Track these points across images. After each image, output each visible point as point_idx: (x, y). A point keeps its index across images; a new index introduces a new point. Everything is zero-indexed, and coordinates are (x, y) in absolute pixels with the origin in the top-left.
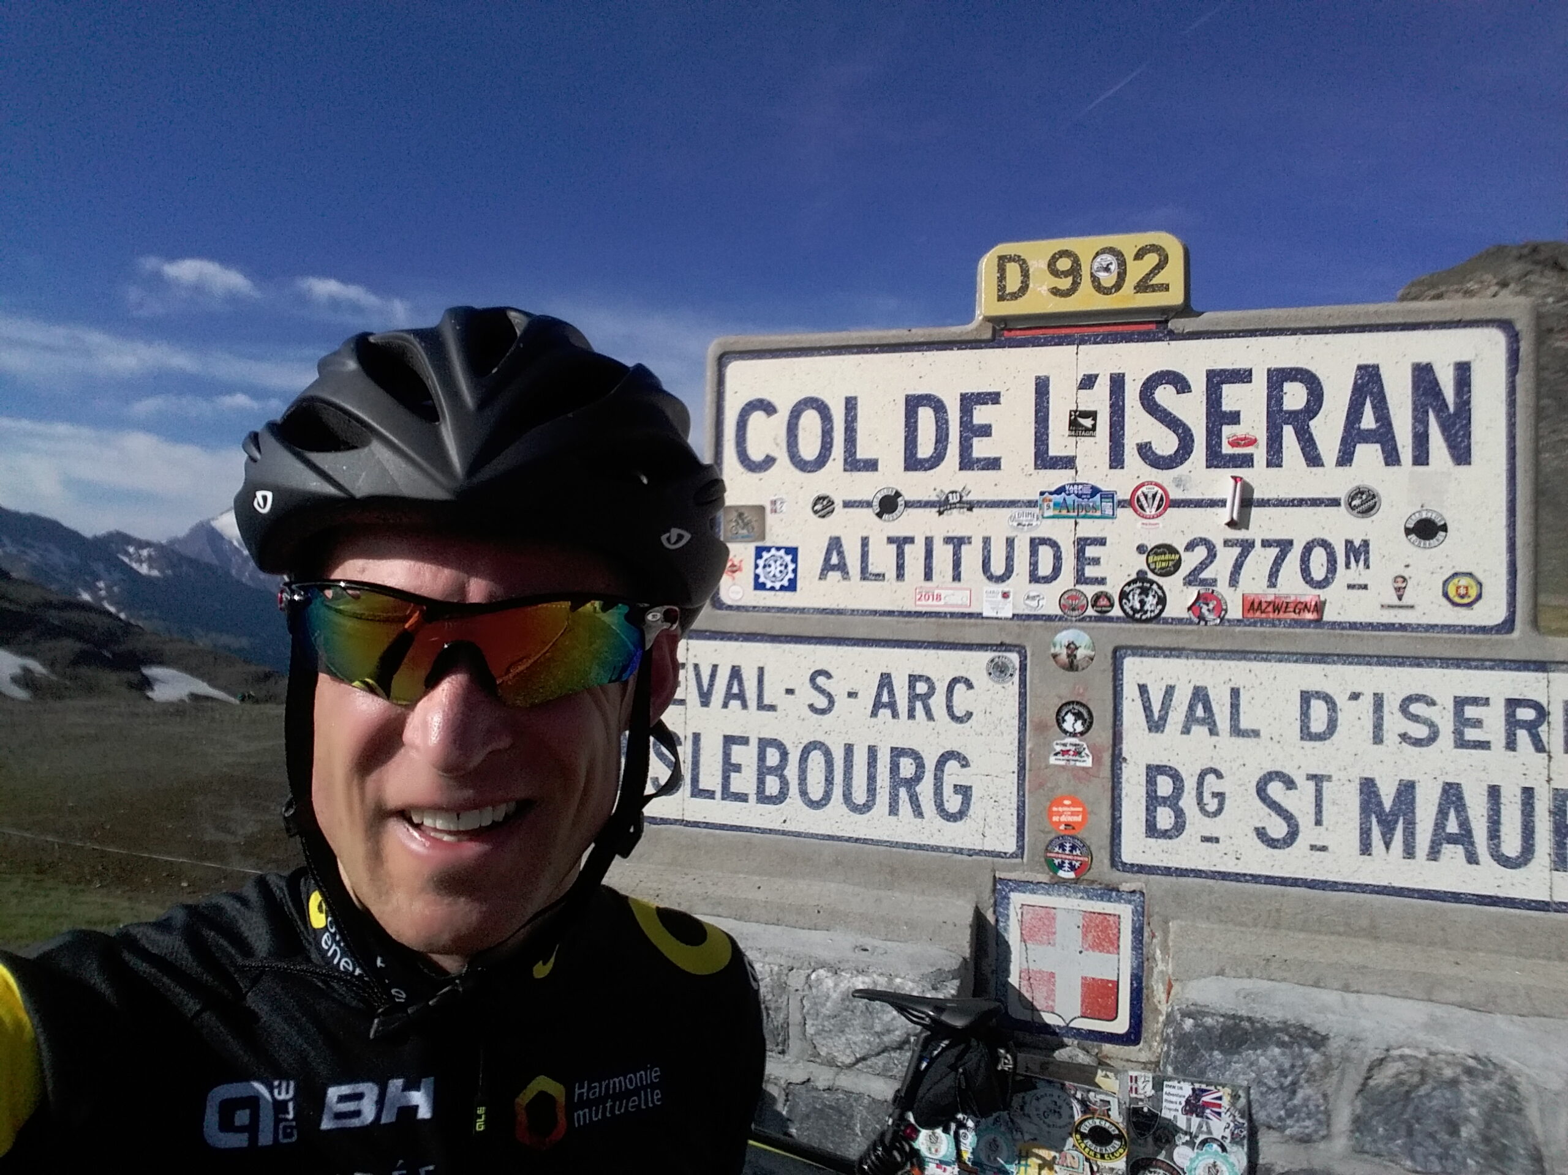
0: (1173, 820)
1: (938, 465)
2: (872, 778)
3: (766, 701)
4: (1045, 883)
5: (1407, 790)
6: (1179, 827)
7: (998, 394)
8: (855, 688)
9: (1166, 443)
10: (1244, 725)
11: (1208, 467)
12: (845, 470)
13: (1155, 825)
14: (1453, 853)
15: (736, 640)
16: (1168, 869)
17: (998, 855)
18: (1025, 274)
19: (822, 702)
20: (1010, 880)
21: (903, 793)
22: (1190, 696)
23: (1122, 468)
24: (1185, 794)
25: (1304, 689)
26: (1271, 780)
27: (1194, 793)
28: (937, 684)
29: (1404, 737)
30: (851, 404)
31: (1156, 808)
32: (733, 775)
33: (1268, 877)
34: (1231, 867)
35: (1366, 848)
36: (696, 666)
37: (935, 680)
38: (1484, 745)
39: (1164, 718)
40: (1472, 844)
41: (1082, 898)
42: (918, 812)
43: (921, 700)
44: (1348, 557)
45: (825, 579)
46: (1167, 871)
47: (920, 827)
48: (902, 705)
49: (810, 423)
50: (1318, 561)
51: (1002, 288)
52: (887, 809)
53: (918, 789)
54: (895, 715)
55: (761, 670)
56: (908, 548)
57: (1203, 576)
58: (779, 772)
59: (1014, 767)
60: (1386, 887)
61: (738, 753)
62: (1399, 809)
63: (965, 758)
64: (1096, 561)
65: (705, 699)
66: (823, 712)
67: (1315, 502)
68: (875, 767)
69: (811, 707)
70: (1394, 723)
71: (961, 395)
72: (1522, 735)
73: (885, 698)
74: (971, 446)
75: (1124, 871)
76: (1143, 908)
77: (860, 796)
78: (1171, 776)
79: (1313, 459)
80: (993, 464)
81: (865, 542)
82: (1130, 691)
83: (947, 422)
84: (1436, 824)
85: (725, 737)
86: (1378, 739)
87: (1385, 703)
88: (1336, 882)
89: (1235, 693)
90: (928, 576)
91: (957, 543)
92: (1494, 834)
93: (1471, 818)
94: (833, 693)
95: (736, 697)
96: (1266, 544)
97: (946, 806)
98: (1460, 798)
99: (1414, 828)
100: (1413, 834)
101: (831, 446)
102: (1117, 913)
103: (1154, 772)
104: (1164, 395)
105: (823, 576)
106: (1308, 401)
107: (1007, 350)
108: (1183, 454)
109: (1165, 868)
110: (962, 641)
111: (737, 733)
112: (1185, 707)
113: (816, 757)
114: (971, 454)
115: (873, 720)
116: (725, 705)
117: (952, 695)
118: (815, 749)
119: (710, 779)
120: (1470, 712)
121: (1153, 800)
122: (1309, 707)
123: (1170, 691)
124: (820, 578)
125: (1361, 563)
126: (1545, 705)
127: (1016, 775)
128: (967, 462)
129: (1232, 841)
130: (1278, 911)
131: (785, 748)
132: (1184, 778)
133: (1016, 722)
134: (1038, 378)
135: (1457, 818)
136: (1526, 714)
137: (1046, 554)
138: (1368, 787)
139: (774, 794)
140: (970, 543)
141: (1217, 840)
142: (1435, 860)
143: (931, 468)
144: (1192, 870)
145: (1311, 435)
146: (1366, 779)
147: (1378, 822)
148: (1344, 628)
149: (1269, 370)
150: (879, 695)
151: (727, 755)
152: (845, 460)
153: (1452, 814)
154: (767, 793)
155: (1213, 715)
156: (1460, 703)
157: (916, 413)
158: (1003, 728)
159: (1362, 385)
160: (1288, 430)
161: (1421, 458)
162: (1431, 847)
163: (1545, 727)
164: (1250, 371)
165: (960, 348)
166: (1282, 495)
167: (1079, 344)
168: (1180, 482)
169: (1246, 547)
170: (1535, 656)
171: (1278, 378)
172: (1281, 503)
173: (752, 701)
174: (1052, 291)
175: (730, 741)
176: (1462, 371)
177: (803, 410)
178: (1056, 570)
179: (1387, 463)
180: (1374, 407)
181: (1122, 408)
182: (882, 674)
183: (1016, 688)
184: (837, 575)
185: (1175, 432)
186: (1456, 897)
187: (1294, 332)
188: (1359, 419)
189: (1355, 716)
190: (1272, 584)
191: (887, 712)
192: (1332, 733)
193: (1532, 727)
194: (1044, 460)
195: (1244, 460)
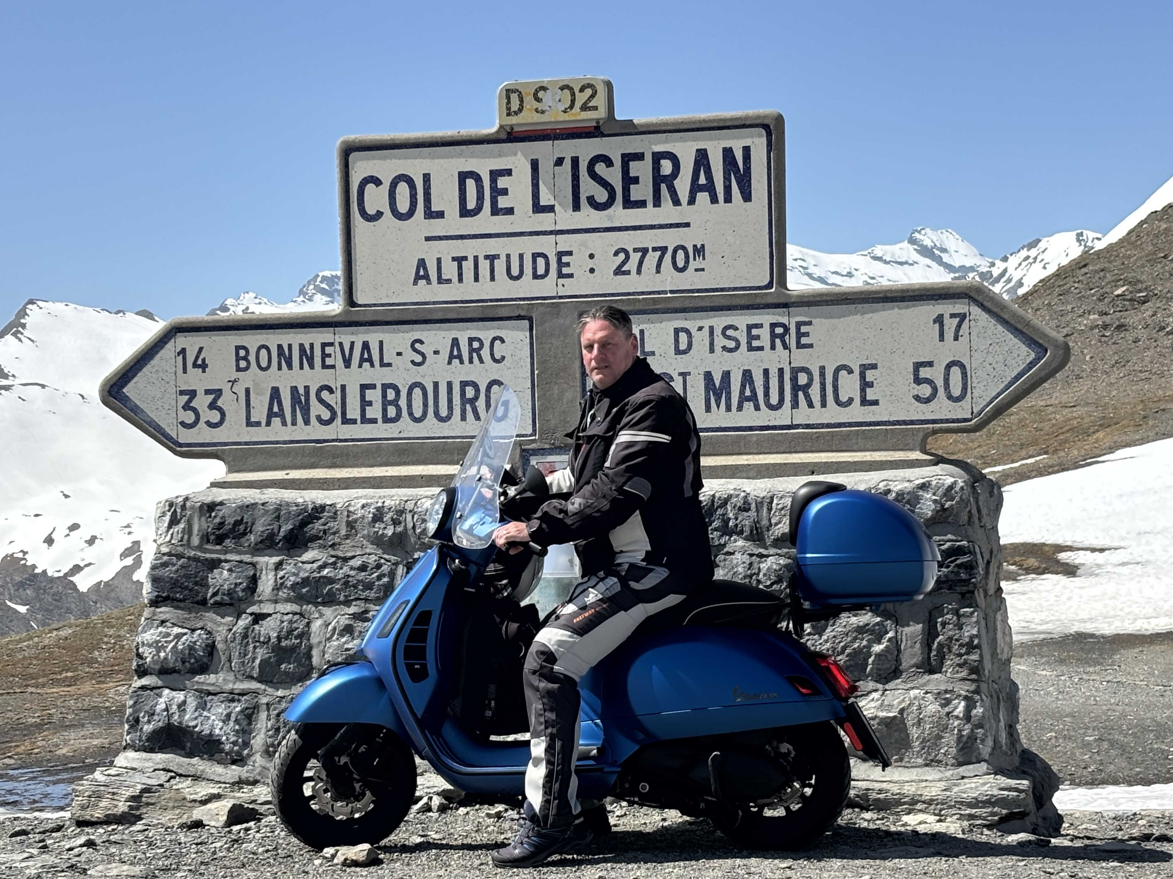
1: (479, 213)
2: (450, 401)
3: (385, 361)
4: (549, 448)
5: (726, 376)
7: (511, 170)
8: (438, 348)
9: (602, 196)
10: (647, 349)
11: (624, 208)
12: (425, 218)
14: (749, 406)
15: (365, 326)
17: (524, 436)
18: (521, 100)
19: (418, 359)
20: (530, 449)
21: (468, 407)
23: (580, 211)
25: (675, 327)
28: (485, 342)
29: (724, 348)
30: (427, 178)
32: (367, 408)
35: (709, 408)
36: (341, 344)
37: (483, 340)
38: (761, 348)
40: (757, 400)
42: (478, 418)
43: (476, 352)
44: (694, 254)
45: (417, 284)
47: (479, 425)
48: (465, 356)
49: (403, 188)
50: (680, 257)
51: (509, 109)
52: (460, 418)
53: (477, 404)
54: (462, 362)
55: (381, 343)
56: (464, 263)
57: (624, 269)
58: (396, 403)
59: (529, 385)
60: (718, 428)
61: (370, 395)
62: (724, 387)
63: (502, 383)
64: (568, 265)
65: (347, 363)
66: (419, 364)
67: (678, 225)
68: (452, 394)
69: (413, 362)
70: (720, 341)
71: (490, 171)
72: (778, 341)
73: (455, 353)
74: (497, 201)
77: (444, 412)
79: (676, 202)
80: (510, 211)
81: (439, 260)
83: (483, 187)
84: (740, 392)
85: (361, 385)
86: (712, 350)
87: (715, 331)
89: (642, 332)
90: (476, 279)
91: (492, 258)
92: (767, 394)
93: (756, 387)
94: (425, 353)
95: (366, 360)
96: (655, 249)
98: (751, 377)
99: (730, 396)
100: (730, 399)
101: (416, 204)
104: (600, 168)
105: (415, 283)
106: (673, 169)
107: (515, 144)
108: (611, 201)
110: (497, 316)
111: (369, 382)
113: (417, 391)
114: (497, 206)
115: (449, 366)
116: (360, 366)
117: (493, 347)
118: (416, 387)
119: (353, 412)
120: (755, 332)
122: (678, 336)
124: (414, 285)
125: (701, 257)
126: (788, 325)
127: (530, 390)
128: (495, 211)
131: (398, 388)
133: (529, 359)
134: (532, 160)
135: (750, 388)
136: (779, 330)
137: (541, 261)
138: (708, 376)
139: (393, 417)
140: (499, 258)
142: (741, 411)
143: (475, 215)
145: (675, 189)
146: (707, 372)
147: (714, 394)
148: (694, 293)
149: (652, 153)
150: (452, 351)
151: (363, 396)
152: (425, 212)
153: (748, 386)
154: (389, 417)
156: (750, 327)
157: (465, 182)
158: (522, 363)
159: (699, 161)
160: (663, 186)
161: (728, 199)
162: (738, 404)
163: (787, 336)
164: (643, 153)
165: (488, 143)
166: (662, 223)
167: (554, 140)
168: (610, 218)
169: (644, 251)
170: (782, 300)
171: (657, 157)
172: (661, 227)
173: (377, 363)
174: (537, 110)
175: (364, 387)
176: (747, 150)
177: (398, 183)
178: (547, 271)
179: (712, 203)
180: (705, 172)
181: (578, 177)
182: (453, 339)
183: (528, 340)
184: (424, 282)
185: (606, 189)
186: (751, 429)
187: (665, 132)
188: (698, 179)
189: (701, 339)
190: (658, 271)
191: (457, 361)
192: (690, 350)
193: (782, 337)
194: (538, 208)
195: (642, 204)
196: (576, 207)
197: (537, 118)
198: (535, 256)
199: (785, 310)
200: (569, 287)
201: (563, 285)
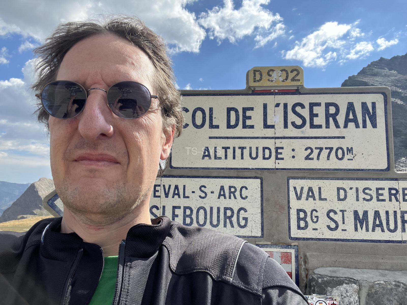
0: (304, 224)
1: (236, 127)
2: (218, 217)
3: (186, 195)
4: (270, 245)
5: (366, 213)
6: (306, 226)
7: (253, 108)
8: (213, 190)
9: (299, 122)
10: (323, 197)
11: (310, 128)
12: (209, 128)
13: (300, 226)
14: (378, 229)
15: (177, 177)
16: (304, 238)
17: (256, 237)
18: (261, 75)
19: (203, 195)
20: (260, 245)
21: (228, 220)
22: (308, 190)
23: (287, 128)
24: (308, 217)
25: (338, 187)
26: (331, 212)
27: (310, 216)
28: (237, 189)
29: (364, 199)
30: (211, 110)
31: (300, 221)
32: (175, 218)
33: (331, 239)
34: (321, 237)
35: (356, 229)
36: (164, 186)
37: (236, 187)
38: (384, 200)
39: (301, 196)
40: (383, 227)
41: (280, 248)
42: (232, 226)
43: (233, 193)
44: (347, 152)
45: (204, 159)
46: (304, 239)
47: (233, 230)
48: (227, 195)
49: (199, 114)
50: (340, 152)
51: (255, 79)
52: (223, 225)
53: (232, 219)
54: (225, 198)
55: (184, 186)
56: (228, 150)
57: (310, 157)
58: (190, 216)
59: (260, 211)
60: (362, 240)
61: (177, 211)
62: (364, 218)
63: (246, 210)
64: (281, 153)
65: (167, 195)
66: (203, 198)
67: (338, 138)
68: (219, 213)
69: (200, 197)
70: (362, 195)
71: (243, 108)
72: (393, 197)
73: (222, 193)
74: (246, 122)
75: (292, 240)
76: (298, 250)
77: (215, 222)
78: (303, 212)
79: (337, 126)
80: (252, 127)
81: (215, 148)
82: (291, 189)
83: (239, 115)
84: (373, 222)
85: (173, 206)
86: (358, 200)
87: (359, 190)
88: (349, 239)
89: (320, 188)
90: (234, 158)
91: (242, 148)
92: (388, 224)
93: (382, 220)
94: (207, 192)
95: (176, 194)
96: (326, 148)
97: (241, 223)
98: (379, 215)
99: (368, 223)
100: (368, 225)
101: (205, 121)
102: (291, 252)
103: (299, 211)
104: (298, 109)
105: (203, 158)
106: (336, 111)
107: (255, 96)
108: (304, 125)
109: (303, 238)
110: (244, 176)
111: (177, 205)
112: (306, 193)
113: (202, 211)
114: (246, 124)
115: (219, 199)
116: (173, 197)
117: (242, 191)
118: (201, 209)
120: (380, 192)
121: (299, 219)
122: (339, 192)
123: (302, 188)
124: (202, 159)
125: (351, 153)
126: (398, 189)
127: (260, 214)
128: (245, 126)
129: (321, 229)
130: (335, 248)
131: (192, 209)
132: (307, 212)
133: (260, 199)
134: (264, 104)
135: (379, 220)
136: (394, 192)
137: (267, 151)
138: (356, 213)
139: (188, 223)
140: (246, 149)
141: (317, 229)
142: (374, 231)
143: (234, 128)
144: (311, 238)
145: (337, 120)
146: (355, 211)
147: (359, 222)
148: (347, 171)
149: (325, 103)
150: (220, 192)
151: (174, 212)
152: (210, 125)
153: (377, 219)
154: (187, 223)
155: (314, 195)
156: (378, 189)
157: (230, 113)
158: (256, 200)
159: (349, 107)
160: (331, 119)
161: (365, 126)
162: (373, 228)
163: (398, 195)
164: (321, 103)
165: (242, 95)
166: (330, 136)
167: (275, 95)
168: (303, 132)
169: (321, 149)
170: (395, 177)
171: (328, 105)
172: (330, 138)
173: (182, 195)
174: (269, 80)
175: (174, 208)
176: (374, 104)
177: (197, 111)
178: (270, 156)
179: (356, 128)
180: (352, 113)
181: (287, 112)
182: (221, 186)
183: (260, 189)
184: (207, 158)
185: (301, 119)
186: (380, 241)
187: (331, 94)
188: (349, 116)
189: (351, 194)
190: (328, 159)
191: (223, 197)
192: (346, 199)
193: (395, 195)
194: (266, 126)
195: (320, 127)
196: (286, 126)
197: (269, 84)
198: (264, 149)
199: (396, 182)
200: (281, 165)
201: (279, 163)
